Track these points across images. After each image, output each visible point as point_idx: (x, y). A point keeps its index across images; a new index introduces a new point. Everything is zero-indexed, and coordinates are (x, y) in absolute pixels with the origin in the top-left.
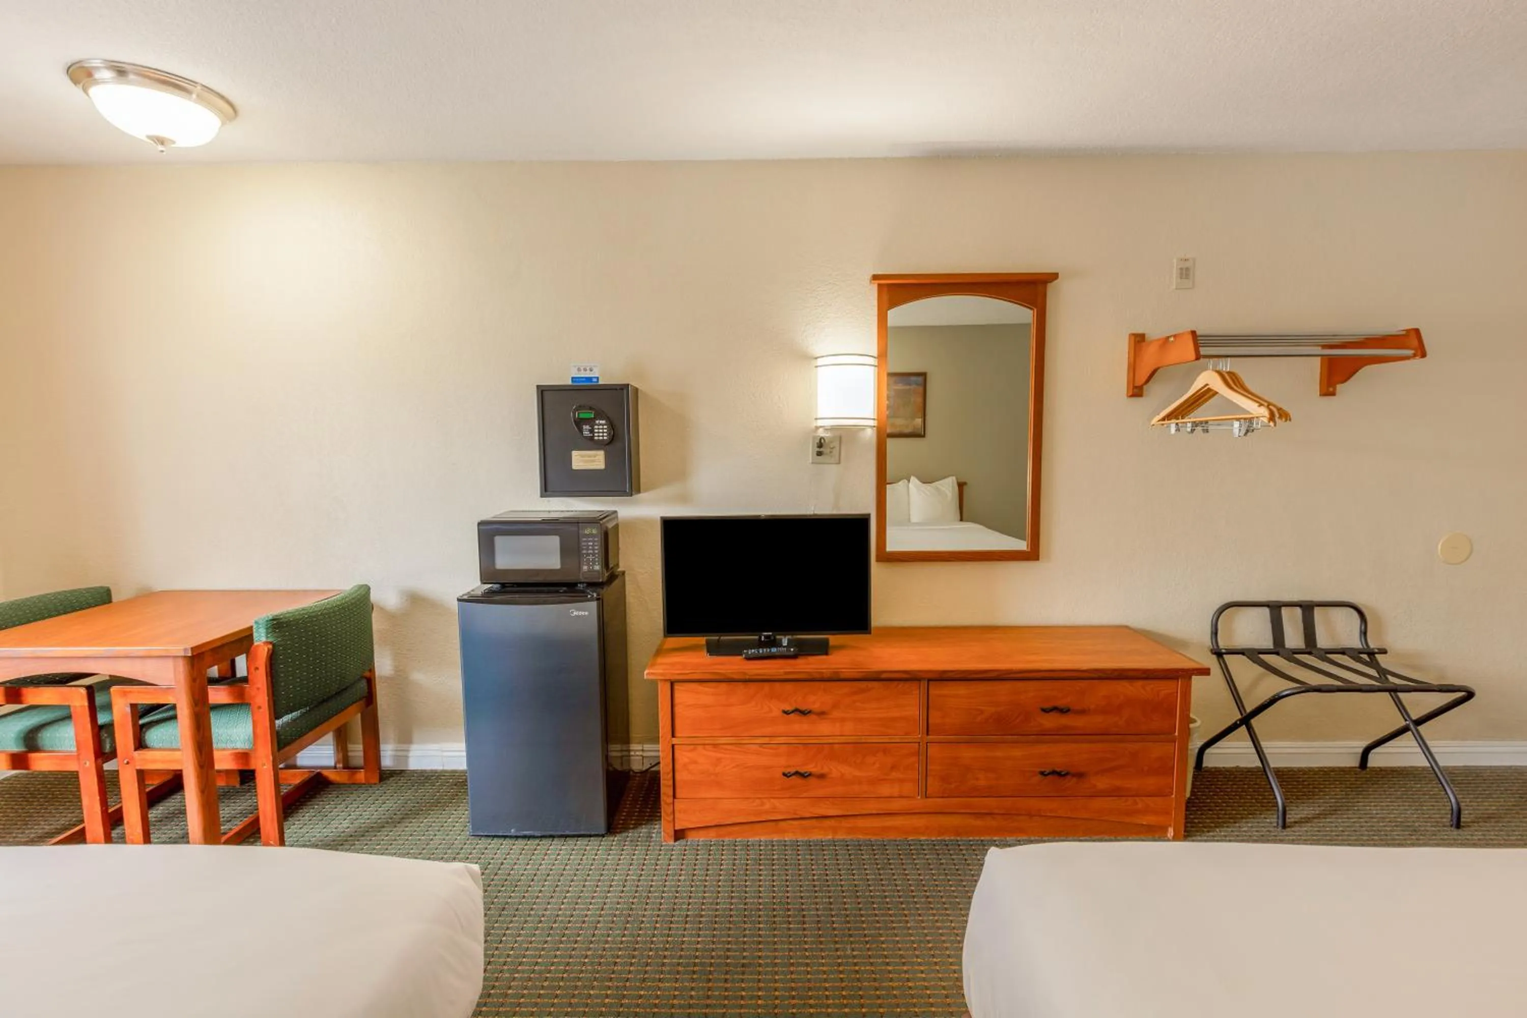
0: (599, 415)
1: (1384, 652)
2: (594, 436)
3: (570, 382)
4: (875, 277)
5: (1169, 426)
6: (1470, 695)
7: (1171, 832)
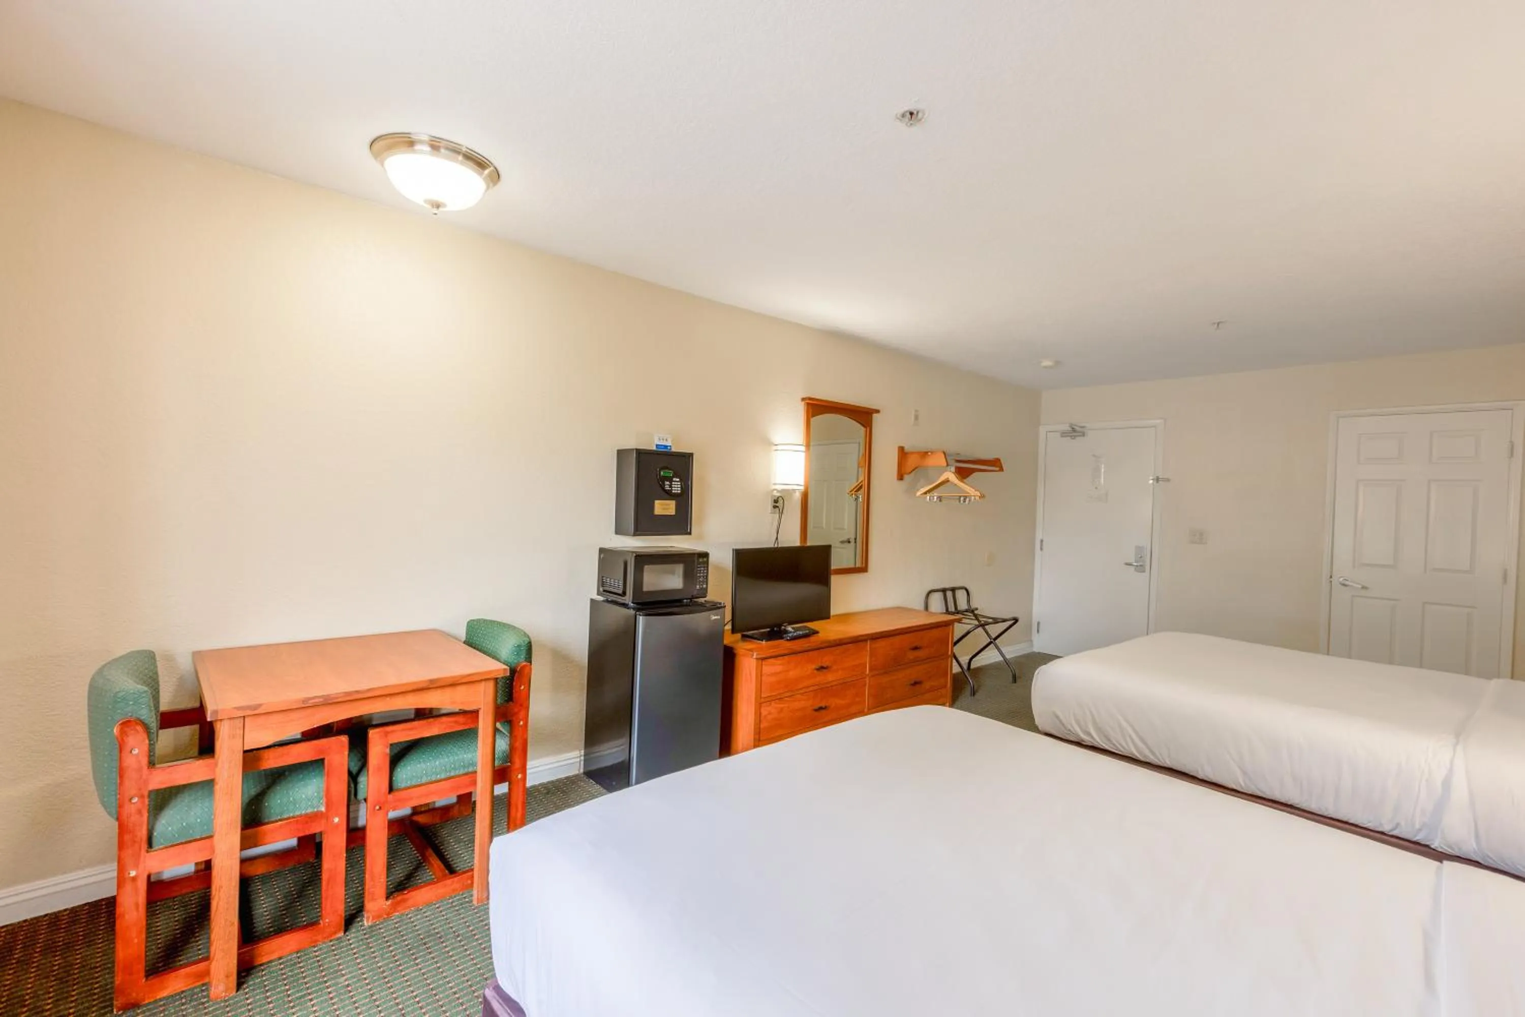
0: (676, 475)
1: (977, 609)
2: (672, 490)
3: (654, 448)
4: (803, 399)
5: (926, 497)
6: (1016, 620)
7: (948, 704)
